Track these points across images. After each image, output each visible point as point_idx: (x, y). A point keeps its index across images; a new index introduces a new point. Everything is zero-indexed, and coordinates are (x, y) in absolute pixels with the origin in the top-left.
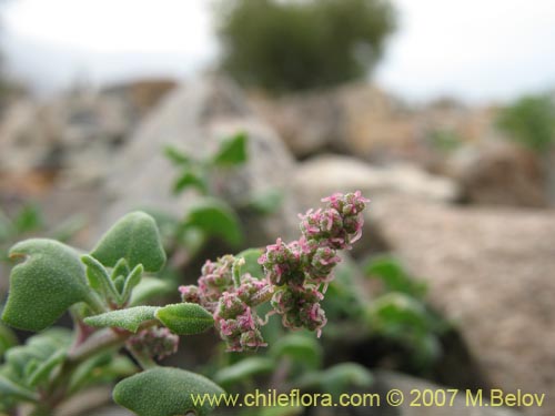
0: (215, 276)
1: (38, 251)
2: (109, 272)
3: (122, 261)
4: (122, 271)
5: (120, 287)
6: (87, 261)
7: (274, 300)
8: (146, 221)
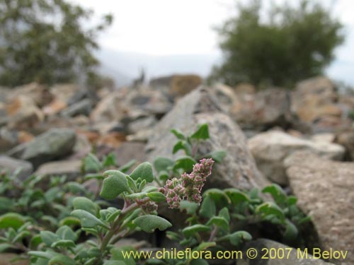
0: (170, 184)
1: (112, 174)
2: (135, 182)
3: (139, 178)
4: (139, 181)
5: (138, 187)
6: (128, 178)
7: (184, 192)
8: (149, 165)
